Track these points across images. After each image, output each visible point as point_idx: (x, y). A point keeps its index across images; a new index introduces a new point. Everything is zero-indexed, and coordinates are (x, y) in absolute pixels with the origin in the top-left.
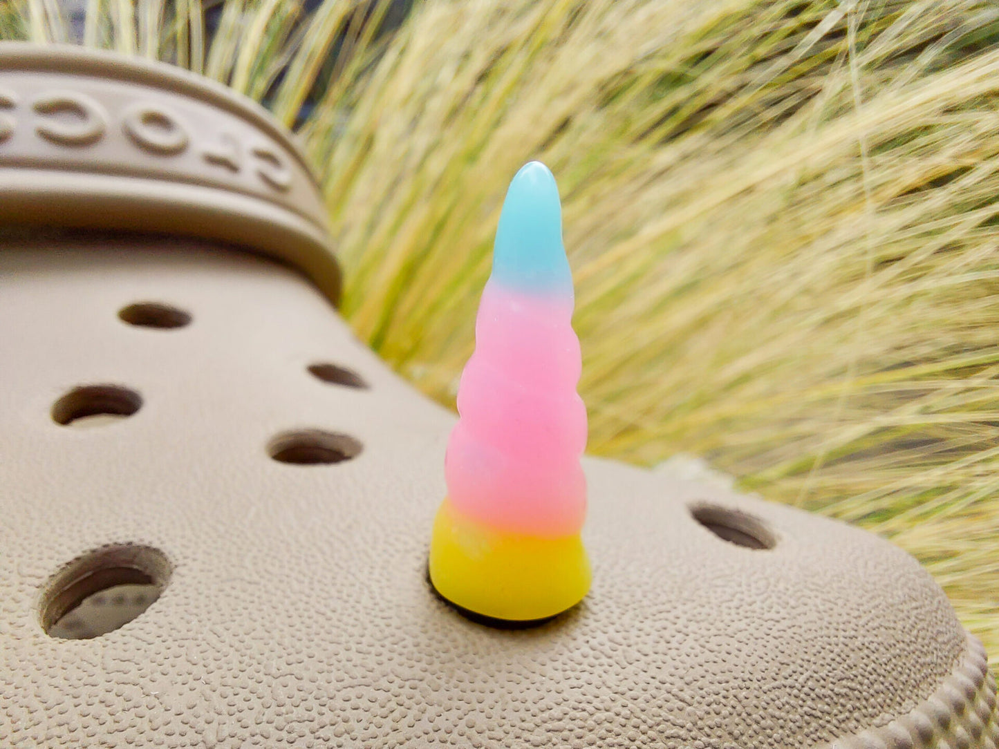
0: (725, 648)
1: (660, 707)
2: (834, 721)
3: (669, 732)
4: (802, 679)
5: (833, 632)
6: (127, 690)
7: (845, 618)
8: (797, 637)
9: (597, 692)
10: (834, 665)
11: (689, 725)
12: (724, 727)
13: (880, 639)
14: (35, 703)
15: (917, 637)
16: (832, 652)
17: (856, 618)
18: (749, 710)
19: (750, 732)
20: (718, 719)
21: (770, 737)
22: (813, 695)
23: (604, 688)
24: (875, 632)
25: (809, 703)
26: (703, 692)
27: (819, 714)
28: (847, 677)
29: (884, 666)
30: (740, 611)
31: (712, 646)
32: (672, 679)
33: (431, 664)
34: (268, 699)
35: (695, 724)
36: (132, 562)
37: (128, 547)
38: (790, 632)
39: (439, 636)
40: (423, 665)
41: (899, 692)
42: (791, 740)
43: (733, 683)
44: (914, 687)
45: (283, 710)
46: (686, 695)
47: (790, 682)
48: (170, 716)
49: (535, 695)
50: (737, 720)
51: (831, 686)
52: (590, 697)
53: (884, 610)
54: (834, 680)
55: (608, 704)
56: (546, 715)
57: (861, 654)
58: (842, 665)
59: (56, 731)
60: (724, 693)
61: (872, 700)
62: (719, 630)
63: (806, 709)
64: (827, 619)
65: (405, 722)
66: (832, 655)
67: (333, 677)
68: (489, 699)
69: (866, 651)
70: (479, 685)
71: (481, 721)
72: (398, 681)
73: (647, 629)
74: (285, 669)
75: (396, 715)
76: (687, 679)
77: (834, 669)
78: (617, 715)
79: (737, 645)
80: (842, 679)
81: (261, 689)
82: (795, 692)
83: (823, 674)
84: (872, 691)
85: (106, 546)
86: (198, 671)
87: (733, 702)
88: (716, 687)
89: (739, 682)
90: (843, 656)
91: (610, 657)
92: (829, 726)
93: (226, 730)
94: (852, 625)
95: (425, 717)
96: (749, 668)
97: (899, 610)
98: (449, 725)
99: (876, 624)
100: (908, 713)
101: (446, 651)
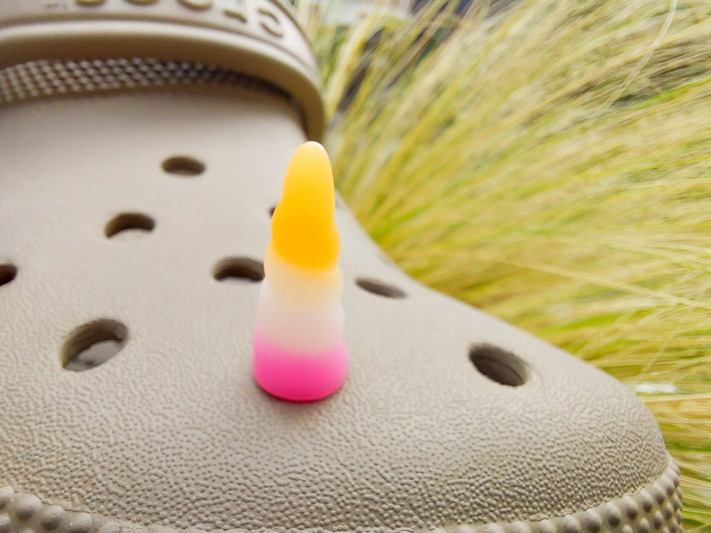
0: (433, 451)
1: (367, 479)
2: (497, 512)
3: (367, 496)
4: (481, 481)
5: (524, 454)
6: (82, 405)
7: (539, 446)
8: (492, 453)
9: (330, 462)
10: (512, 476)
11: (383, 494)
12: (408, 500)
13: (562, 464)
14: (40, 403)
15: (597, 468)
16: (516, 467)
17: (548, 447)
18: (431, 493)
19: (426, 507)
20: (405, 495)
21: (440, 512)
22: (486, 492)
23: (335, 461)
24: (559, 459)
25: (481, 497)
26: (401, 476)
27: (486, 505)
28: (520, 485)
29: (556, 483)
30: (458, 428)
31: (424, 448)
32: (383, 464)
33: (239, 423)
34: (146, 427)
35: (387, 494)
38: (488, 449)
39: (252, 407)
40: (235, 424)
41: (562, 502)
42: (456, 517)
43: (427, 475)
44: (578, 500)
45: (152, 434)
46: (388, 476)
47: (472, 481)
48: (97, 425)
49: (290, 456)
50: (419, 497)
51: (504, 489)
52: (323, 464)
53: (577, 445)
54: (508, 486)
55: (333, 471)
56: (291, 469)
57: (540, 472)
58: (519, 477)
59: (45, 420)
60: (417, 479)
61: (535, 504)
62: (434, 438)
63: (477, 500)
64: (523, 444)
65: (212, 455)
66: (514, 469)
67: (184, 420)
68: (263, 452)
69: (545, 471)
70: (261, 442)
71: (253, 465)
72: (217, 430)
73: (383, 428)
74: (161, 411)
75: (208, 450)
76: (395, 466)
77: (511, 479)
78: (337, 478)
79: (442, 450)
80: (515, 486)
81: (145, 420)
82: (473, 488)
83: (501, 480)
84: (537, 498)
86: (118, 403)
87: (421, 486)
88: (412, 475)
89: (431, 475)
90: (523, 471)
91: (348, 441)
92: (491, 514)
93: (120, 439)
94: (542, 452)
95: (223, 456)
96: (444, 467)
97: (592, 447)
98: (234, 462)
99: (564, 454)
100: (563, 516)
101: (252, 418)
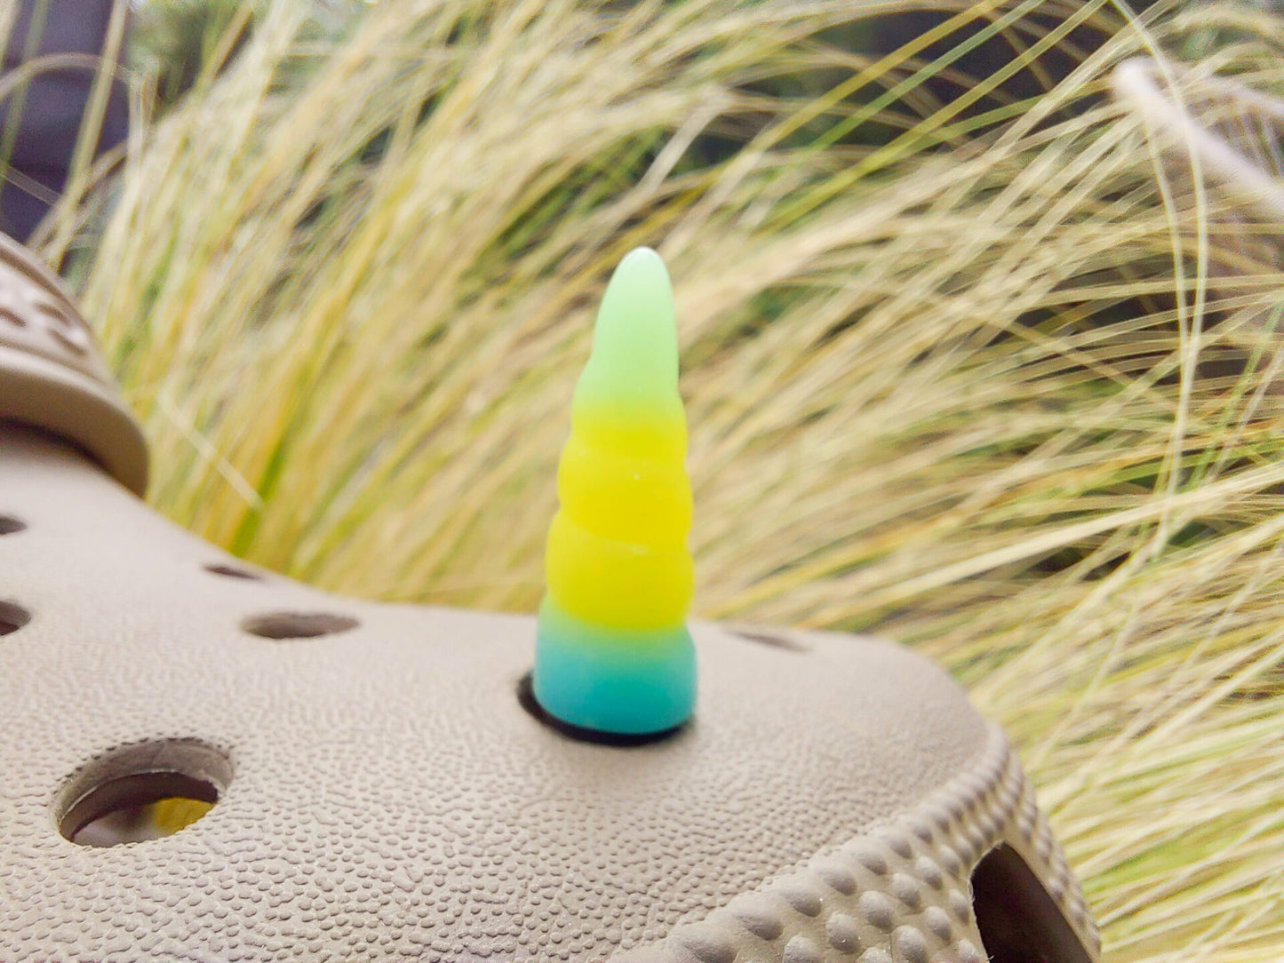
36: (149, 766)
37: (143, 745)
85: (111, 749)
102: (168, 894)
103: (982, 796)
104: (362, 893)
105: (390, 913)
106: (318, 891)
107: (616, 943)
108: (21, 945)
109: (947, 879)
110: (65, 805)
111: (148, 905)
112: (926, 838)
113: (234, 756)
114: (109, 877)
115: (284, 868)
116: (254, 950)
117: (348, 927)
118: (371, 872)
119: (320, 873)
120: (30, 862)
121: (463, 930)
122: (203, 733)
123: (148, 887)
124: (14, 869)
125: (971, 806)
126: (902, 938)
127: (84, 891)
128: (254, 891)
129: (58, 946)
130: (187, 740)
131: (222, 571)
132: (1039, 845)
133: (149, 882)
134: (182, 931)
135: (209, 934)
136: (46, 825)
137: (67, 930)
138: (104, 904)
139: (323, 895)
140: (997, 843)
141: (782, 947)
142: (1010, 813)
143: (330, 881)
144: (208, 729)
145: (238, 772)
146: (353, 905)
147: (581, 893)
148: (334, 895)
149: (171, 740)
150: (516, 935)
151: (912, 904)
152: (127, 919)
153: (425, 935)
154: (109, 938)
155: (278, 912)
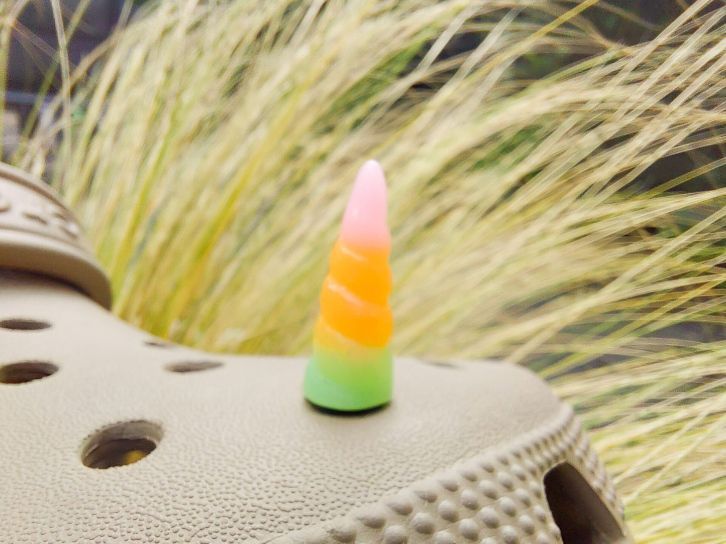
37: (119, 424)
85: (104, 427)
102: (136, 488)
103: (553, 438)
104: (227, 484)
105: (242, 493)
106: (207, 485)
107: (352, 504)
108: (70, 512)
109: (529, 476)
110: (84, 453)
111: (126, 492)
112: (518, 456)
113: (163, 427)
114: (108, 481)
115: (189, 475)
116: (178, 511)
117: (222, 500)
118: (231, 475)
119: (207, 477)
120: (71, 477)
121: (278, 499)
122: (148, 417)
123: (126, 484)
124: (64, 480)
125: (545, 442)
126: (502, 503)
127: (97, 488)
128: (176, 486)
129: (87, 511)
130: (140, 422)
131: (153, 344)
132: (588, 464)
133: (126, 483)
134: (143, 503)
135: (156, 504)
136: (76, 461)
137: (90, 505)
138: (106, 493)
139: (208, 486)
140: (562, 461)
141: (437, 506)
142: (570, 448)
143: (212, 480)
144: (150, 415)
145: (166, 434)
146: (224, 490)
147: (334, 481)
148: (214, 486)
149: (132, 422)
150: (303, 502)
151: (509, 487)
152: (118, 499)
153: (258, 503)
154: (110, 507)
155: (188, 494)
